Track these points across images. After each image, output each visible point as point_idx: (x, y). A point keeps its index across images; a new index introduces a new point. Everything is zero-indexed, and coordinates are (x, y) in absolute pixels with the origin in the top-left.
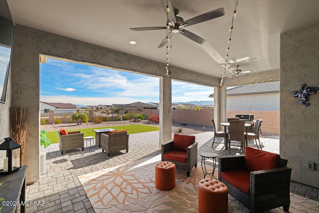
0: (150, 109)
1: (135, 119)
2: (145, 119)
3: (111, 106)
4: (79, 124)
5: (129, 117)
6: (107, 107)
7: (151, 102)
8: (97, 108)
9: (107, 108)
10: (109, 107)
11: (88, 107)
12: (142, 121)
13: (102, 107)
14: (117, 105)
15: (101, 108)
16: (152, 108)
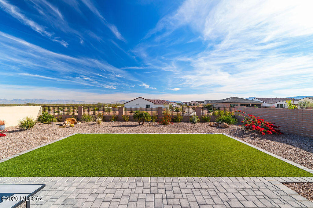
0: (251, 105)
1: (218, 122)
2: (236, 124)
3: (203, 102)
4: (141, 123)
5: (210, 118)
6: (199, 103)
7: (252, 98)
8: (190, 104)
9: (199, 105)
10: (202, 103)
11: (183, 103)
12: (231, 126)
13: (195, 103)
14: (209, 101)
15: (193, 104)
16: (252, 105)
